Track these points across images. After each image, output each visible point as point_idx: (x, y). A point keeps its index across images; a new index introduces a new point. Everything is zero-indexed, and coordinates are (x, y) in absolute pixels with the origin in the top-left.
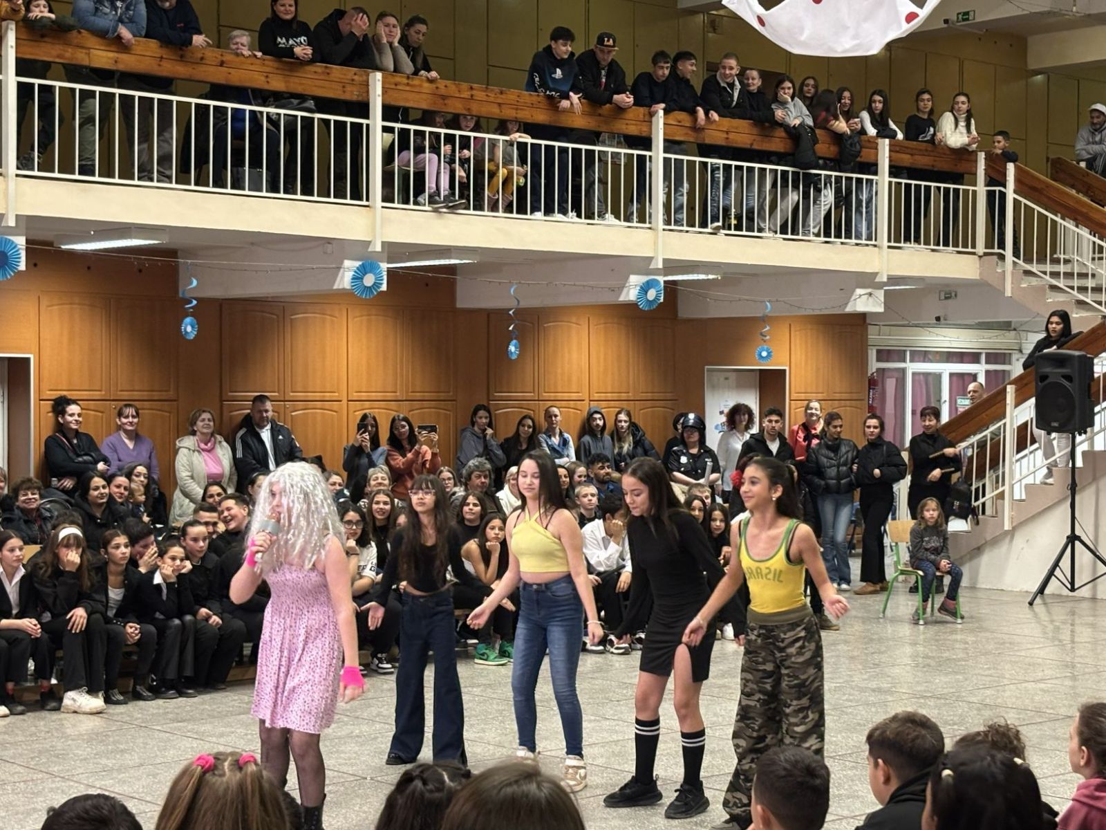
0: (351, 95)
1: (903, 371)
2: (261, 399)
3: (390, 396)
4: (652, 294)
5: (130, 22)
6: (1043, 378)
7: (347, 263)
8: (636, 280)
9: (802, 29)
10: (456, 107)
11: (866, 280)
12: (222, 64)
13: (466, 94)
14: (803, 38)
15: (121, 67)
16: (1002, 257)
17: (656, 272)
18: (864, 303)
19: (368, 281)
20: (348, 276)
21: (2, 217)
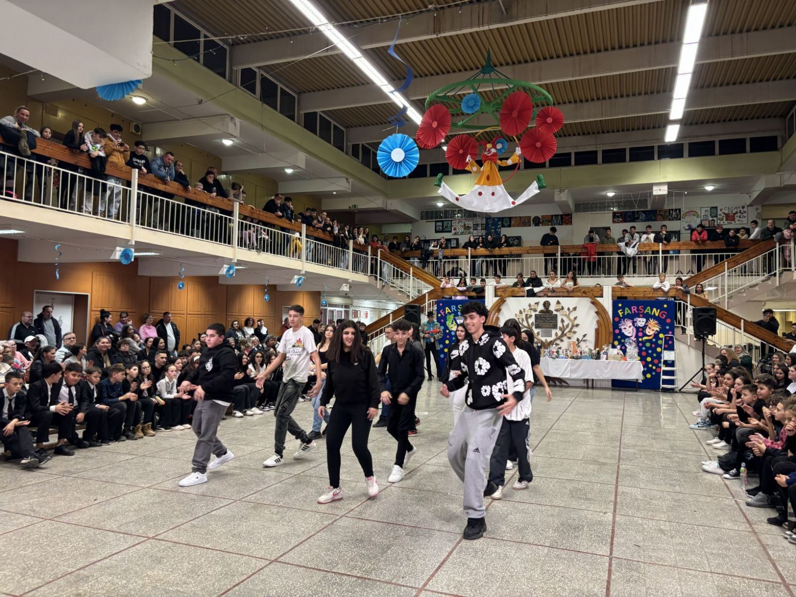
0: (229, 209)
1: (326, 310)
2: (166, 314)
4: (300, 282)
5: (170, 175)
6: (407, 312)
7: (225, 266)
8: (296, 277)
9: (473, 203)
11: (346, 281)
14: (473, 205)
15: (166, 190)
16: (376, 277)
17: (303, 275)
18: (345, 288)
19: (231, 272)
20: (225, 270)
21: (128, 241)
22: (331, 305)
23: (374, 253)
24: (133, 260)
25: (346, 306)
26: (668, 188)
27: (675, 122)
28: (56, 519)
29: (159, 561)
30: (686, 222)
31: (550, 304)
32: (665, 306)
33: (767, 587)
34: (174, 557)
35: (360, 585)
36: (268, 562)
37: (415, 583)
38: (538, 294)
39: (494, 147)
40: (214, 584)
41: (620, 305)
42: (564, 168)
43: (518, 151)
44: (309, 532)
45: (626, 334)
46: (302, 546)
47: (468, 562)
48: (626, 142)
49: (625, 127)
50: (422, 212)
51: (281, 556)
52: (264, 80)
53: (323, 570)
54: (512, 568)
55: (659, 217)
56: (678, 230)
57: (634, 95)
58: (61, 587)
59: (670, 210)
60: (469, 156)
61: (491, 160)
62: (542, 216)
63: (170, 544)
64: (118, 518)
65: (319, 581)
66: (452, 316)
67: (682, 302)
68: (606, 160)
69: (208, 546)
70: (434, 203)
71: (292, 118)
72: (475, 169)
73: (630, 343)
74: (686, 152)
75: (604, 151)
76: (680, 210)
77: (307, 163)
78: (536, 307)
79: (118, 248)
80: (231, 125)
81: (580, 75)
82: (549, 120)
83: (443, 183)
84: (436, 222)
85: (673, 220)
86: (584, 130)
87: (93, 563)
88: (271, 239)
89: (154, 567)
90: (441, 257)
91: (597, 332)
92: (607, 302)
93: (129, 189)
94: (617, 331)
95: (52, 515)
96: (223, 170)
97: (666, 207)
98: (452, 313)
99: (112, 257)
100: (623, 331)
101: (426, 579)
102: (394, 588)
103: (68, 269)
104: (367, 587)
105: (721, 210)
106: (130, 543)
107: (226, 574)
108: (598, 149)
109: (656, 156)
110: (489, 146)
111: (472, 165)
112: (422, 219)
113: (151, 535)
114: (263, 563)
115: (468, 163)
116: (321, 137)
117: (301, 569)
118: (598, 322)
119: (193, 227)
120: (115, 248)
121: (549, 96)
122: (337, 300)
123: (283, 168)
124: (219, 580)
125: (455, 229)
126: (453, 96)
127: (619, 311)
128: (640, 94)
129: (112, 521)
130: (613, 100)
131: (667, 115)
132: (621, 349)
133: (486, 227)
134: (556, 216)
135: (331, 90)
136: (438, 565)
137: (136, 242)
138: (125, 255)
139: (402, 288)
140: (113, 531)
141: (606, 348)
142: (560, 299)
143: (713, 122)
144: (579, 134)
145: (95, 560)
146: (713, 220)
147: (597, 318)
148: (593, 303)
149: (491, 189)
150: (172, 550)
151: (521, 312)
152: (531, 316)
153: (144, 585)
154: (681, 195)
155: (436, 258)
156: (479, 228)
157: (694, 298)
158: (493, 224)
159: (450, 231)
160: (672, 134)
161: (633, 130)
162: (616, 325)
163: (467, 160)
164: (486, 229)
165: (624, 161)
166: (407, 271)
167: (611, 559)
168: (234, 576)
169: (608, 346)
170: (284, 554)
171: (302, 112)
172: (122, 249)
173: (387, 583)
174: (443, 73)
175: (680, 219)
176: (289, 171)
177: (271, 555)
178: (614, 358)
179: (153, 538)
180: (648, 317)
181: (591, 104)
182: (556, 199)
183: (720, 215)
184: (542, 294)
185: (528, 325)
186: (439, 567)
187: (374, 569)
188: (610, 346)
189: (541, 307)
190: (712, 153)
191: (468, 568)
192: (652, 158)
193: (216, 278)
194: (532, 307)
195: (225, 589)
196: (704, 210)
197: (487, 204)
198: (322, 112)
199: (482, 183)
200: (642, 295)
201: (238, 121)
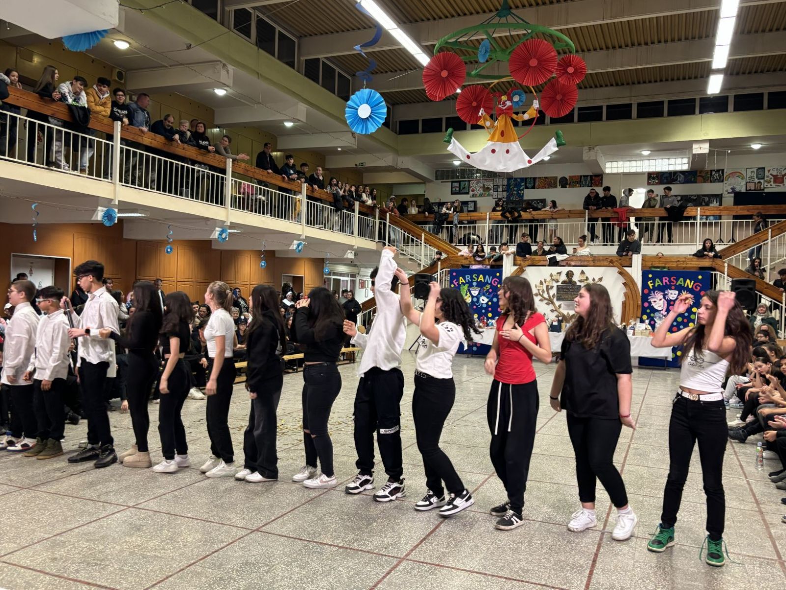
0: (221, 166)
1: (330, 278)
3: (190, 280)
4: (300, 247)
6: (418, 282)
7: (217, 229)
8: (296, 242)
10: (250, 174)
12: (184, 149)
13: (253, 170)
14: (486, 164)
15: (152, 145)
17: (303, 240)
18: (350, 255)
19: (224, 236)
20: (217, 233)
21: (111, 200)
22: (335, 274)
23: (382, 217)
24: (116, 221)
25: (353, 276)
26: (710, 147)
27: (718, 71)
28: (34, 488)
29: (138, 529)
30: (730, 185)
31: (573, 274)
32: (700, 277)
33: (761, 564)
34: (154, 525)
35: (341, 554)
36: (249, 531)
37: (398, 553)
38: (561, 263)
39: (510, 99)
40: (192, 550)
41: (650, 276)
42: (594, 124)
43: (536, 104)
44: (294, 504)
45: (656, 307)
46: (285, 518)
47: (454, 535)
48: (663, 94)
49: (663, 76)
50: (436, 172)
51: (263, 526)
52: (260, 22)
53: (305, 540)
54: (499, 540)
55: (699, 179)
56: (719, 193)
57: (673, 40)
58: (37, 551)
59: (711, 171)
60: (482, 109)
61: (506, 114)
62: (570, 177)
63: (150, 513)
64: (98, 487)
65: (300, 550)
66: (467, 285)
67: (719, 273)
68: (640, 115)
69: (189, 515)
70: (449, 161)
71: (291, 64)
72: (488, 124)
73: (660, 317)
74: (731, 106)
75: (639, 105)
76: (723, 171)
77: (308, 115)
78: (557, 277)
79: (100, 208)
80: (223, 73)
81: (611, 18)
82: (571, 70)
83: (453, 139)
84: (452, 182)
85: (714, 182)
86: (618, 80)
87: (71, 530)
88: (268, 200)
89: (133, 534)
90: (456, 222)
91: (624, 304)
92: (636, 272)
93: (111, 143)
94: (646, 305)
95: (30, 484)
96: (216, 123)
97: (707, 167)
98: (466, 283)
99: (93, 218)
100: (653, 304)
101: (409, 550)
102: (376, 558)
103: (47, 230)
104: (348, 556)
105: (769, 171)
106: (109, 512)
107: (206, 541)
108: (632, 102)
109: (697, 110)
110: (504, 98)
111: (485, 119)
112: (437, 179)
113: (131, 504)
114: (244, 532)
115: (480, 117)
116: (323, 86)
117: (282, 539)
118: (625, 294)
119: (182, 186)
120: (97, 208)
121: (571, 43)
122: (342, 269)
123: (282, 121)
124: (198, 547)
125: (473, 191)
126: (465, 42)
127: (649, 283)
128: (680, 40)
129: (92, 491)
130: (650, 46)
131: (709, 63)
132: (650, 324)
133: (508, 188)
134: (584, 176)
135: (335, 34)
136: (424, 536)
137: (119, 201)
138: (108, 215)
139: (412, 256)
140: (92, 500)
141: (633, 323)
142: (584, 269)
143: (762, 72)
144: (612, 85)
145: (73, 526)
146: (759, 182)
147: (624, 290)
148: (620, 273)
149: (505, 146)
150: (152, 519)
151: (541, 283)
152: (552, 287)
153: (121, 551)
154: (724, 153)
155: (451, 223)
156: (500, 190)
157: (732, 269)
158: (516, 186)
159: (468, 193)
160: (715, 85)
161: (673, 80)
162: (645, 298)
163: (480, 114)
164: (507, 191)
165: (661, 115)
166: (419, 237)
167: (603, 534)
168: (213, 543)
169: (635, 320)
170: (266, 524)
171: (303, 59)
172: (105, 209)
173: (368, 552)
174: (459, 15)
175: (723, 181)
176: (289, 125)
177: (253, 525)
178: (642, 333)
179: (133, 507)
180: (680, 289)
181: (625, 50)
182: (585, 157)
183: (768, 177)
184: (564, 263)
185: (549, 296)
186: (425, 539)
187: (357, 540)
188: (638, 320)
189: (563, 278)
190: (760, 107)
191: (454, 540)
192: (693, 112)
193: (209, 242)
194: (553, 278)
195: (204, 554)
196: (749, 171)
197: (501, 162)
198: (327, 58)
199: (496, 140)
200: (675, 265)
201: (231, 68)
